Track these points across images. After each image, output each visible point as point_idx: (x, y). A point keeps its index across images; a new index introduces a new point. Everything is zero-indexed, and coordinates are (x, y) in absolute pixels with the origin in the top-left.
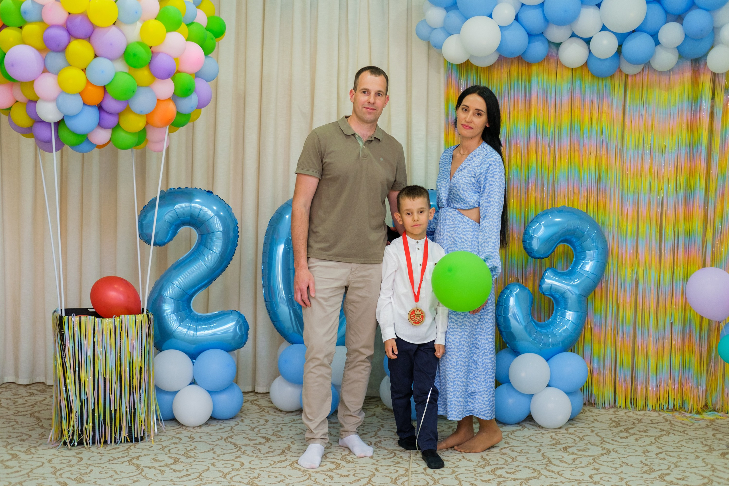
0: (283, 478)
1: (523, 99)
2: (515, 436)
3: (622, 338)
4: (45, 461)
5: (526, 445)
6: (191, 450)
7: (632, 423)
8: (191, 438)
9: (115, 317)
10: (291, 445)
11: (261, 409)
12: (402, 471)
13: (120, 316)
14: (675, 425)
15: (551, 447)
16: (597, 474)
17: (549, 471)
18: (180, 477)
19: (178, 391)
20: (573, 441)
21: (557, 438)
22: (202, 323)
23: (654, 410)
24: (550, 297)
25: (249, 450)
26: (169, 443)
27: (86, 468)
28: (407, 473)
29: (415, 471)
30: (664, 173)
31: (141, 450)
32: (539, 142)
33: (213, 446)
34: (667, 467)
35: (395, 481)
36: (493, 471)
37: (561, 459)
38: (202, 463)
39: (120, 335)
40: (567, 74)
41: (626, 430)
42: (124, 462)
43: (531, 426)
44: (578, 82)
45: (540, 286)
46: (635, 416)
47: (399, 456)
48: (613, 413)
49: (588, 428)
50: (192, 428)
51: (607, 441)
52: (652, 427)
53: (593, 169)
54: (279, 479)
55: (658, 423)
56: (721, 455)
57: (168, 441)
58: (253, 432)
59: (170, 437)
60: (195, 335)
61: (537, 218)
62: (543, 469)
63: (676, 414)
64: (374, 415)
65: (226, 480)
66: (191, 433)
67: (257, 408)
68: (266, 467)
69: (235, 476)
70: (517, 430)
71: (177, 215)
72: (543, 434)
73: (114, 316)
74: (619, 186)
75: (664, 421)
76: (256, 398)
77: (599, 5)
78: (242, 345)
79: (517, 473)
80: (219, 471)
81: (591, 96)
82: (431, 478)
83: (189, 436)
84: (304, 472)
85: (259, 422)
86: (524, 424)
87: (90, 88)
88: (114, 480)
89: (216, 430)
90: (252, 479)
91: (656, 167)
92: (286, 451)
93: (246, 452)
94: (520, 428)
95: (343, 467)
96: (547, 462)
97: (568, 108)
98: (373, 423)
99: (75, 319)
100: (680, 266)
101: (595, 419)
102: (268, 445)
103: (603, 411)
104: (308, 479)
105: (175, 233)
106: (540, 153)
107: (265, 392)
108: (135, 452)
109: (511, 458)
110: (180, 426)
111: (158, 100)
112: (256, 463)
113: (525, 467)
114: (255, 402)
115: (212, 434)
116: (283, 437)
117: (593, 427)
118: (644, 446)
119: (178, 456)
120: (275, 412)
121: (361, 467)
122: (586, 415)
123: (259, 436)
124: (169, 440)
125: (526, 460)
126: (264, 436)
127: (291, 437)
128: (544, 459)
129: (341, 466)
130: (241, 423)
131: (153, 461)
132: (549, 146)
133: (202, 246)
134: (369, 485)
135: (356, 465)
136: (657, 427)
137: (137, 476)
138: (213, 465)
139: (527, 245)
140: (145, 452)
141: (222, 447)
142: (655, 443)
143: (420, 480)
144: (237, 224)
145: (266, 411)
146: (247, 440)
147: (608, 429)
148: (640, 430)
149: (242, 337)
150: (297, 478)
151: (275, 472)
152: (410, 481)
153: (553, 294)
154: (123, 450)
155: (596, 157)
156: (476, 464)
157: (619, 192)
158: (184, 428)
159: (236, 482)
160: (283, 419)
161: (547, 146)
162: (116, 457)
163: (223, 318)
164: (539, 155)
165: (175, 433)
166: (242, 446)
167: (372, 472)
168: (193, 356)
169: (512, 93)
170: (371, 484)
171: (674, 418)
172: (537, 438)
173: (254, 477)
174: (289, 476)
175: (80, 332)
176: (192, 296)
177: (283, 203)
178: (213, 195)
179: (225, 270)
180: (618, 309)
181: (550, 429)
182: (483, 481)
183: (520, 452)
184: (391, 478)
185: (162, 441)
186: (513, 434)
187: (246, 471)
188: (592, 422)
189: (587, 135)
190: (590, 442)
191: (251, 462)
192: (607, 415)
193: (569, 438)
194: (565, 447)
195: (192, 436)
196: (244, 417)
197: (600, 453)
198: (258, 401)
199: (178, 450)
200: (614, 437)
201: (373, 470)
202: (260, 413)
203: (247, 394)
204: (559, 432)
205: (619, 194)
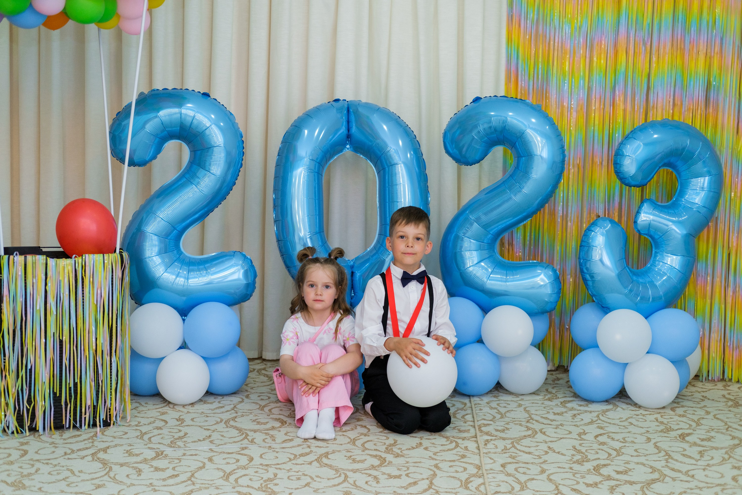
0: (309, 480)
2: (609, 418)
5: (627, 430)
6: (180, 438)
8: (180, 420)
9: (76, 257)
12: (472, 470)
13: (82, 256)
15: (662, 434)
17: (673, 470)
19: (163, 358)
20: (688, 426)
21: (665, 421)
22: (196, 269)
24: (646, 237)
25: (259, 437)
26: (150, 427)
28: (480, 472)
31: (111, 439)
32: (631, 38)
33: (210, 431)
35: (466, 484)
36: (597, 469)
37: (684, 453)
38: (194, 457)
39: (83, 282)
42: (86, 456)
43: (625, 405)
45: (635, 222)
47: (463, 446)
48: (723, 388)
49: (700, 408)
50: (182, 406)
51: (734, 427)
53: (701, 73)
54: (303, 482)
57: (148, 424)
58: (263, 412)
59: (152, 420)
60: (186, 284)
61: (634, 133)
62: (663, 467)
65: (229, 484)
66: (181, 414)
68: (284, 463)
69: (241, 477)
70: (608, 410)
71: (162, 124)
72: (644, 415)
73: (74, 256)
74: (735, 95)
76: (264, 366)
78: (248, 298)
79: (630, 473)
80: (218, 469)
82: (515, 480)
83: (177, 417)
84: (336, 470)
86: (614, 402)
89: (214, 409)
90: (265, 481)
93: (255, 440)
94: (610, 407)
95: (390, 463)
96: (664, 456)
99: (19, 259)
101: (703, 396)
102: (284, 430)
103: (709, 385)
104: (344, 481)
105: (159, 150)
106: (631, 52)
107: (275, 359)
108: (103, 441)
109: (614, 450)
110: (165, 404)
112: (269, 457)
113: (638, 463)
114: (263, 372)
115: (208, 415)
117: (705, 406)
119: (162, 448)
121: (415, 463)
122: (690, 390)
123: (271, 418)
124: (150, 423)
125: (635, 454)
126: (278, 418)
128: (660, 452)
129: (387, 462)
130: (246, 400)
131: (127, 455)
132: (645, 44)
133: (195, 167)
134: (431, 490)
135: (407, 460)
137: (102, 479)
138: (210, 460)
139: (620, 169)
140: (117, 441)
141: (222, 434)
143: (501, 484)
144: (242, 137)
146: (255, 423)
147: (727, 409)
149: (248, 285)
150: (328, 479)
151: (297, 470)
152: (487, 485)
153: (652, 233)
154: (86, 438)
155: (706, 57)
156: (570, 458)
157: (735, 103)
158: (171, 406)
159: (243, 486)
161: (641, 43)
162: (75, 449)
163: (222, 262)
164: (630, 54)
165: (159, 414)
166: (249, 433)
167: (431, 470)
168: (184, 312)
170: (434, 489)
172: (637, 420)
173: (269, 478)
174: (317, 476)
175: (25, 277)
176: (182, 232)
177: (301, 114)
178: (210, 98)
179: (225, 199)
180: (729, 254)
181: (652, 409)
182: (588, 485)
183: (622, 441)
184: (459, 479)
185: (140, 424)
186: (604, 415)
187: (256, 470)
188: (702, 400)
189: (696, 28)
190: (710, 427)
191: (263, 456)
192: (716, 390)
193: (680, 421)
194: (681, 434)
195: (181, 417)
196: (249, 392)
197: (732, 444)
198: (267, 371)
199: (162, 438)
200: (739, 420)
201: (433, 468)
202: (270, 386)
203: (253, 361)
204: (664, 413)
205: (735, 105)
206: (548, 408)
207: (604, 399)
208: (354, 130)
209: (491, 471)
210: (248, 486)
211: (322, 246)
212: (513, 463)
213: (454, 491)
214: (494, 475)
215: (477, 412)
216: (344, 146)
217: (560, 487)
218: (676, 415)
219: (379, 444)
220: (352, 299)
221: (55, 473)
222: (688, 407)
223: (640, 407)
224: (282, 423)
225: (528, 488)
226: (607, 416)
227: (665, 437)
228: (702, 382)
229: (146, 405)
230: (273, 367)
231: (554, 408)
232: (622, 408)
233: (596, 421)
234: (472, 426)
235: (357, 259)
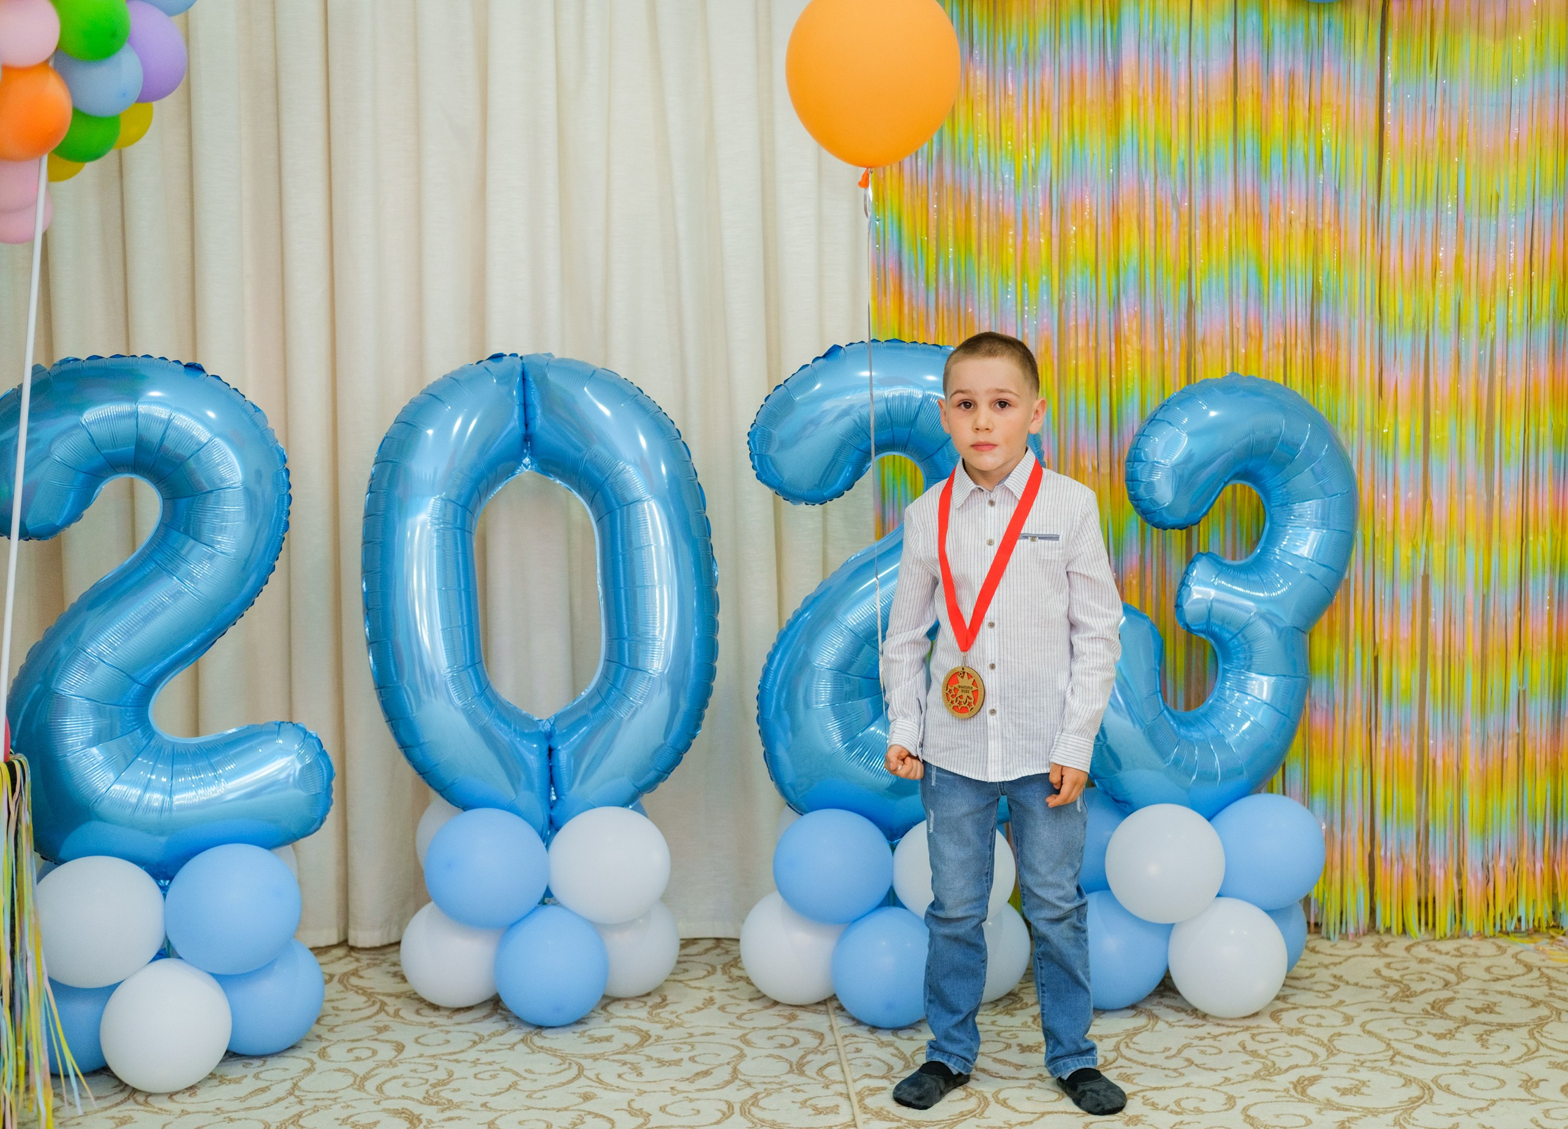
1: (1096, 67)
2: (1141, 1052)
3: (1389, 740)
5: (1182, 1080)
7: (1443, 983)
11: (374, 1003)
14: (1558, 982)
15: (1258, 1084)
20: (1310, 1058)
21: (1262, 1049)
22: (188, 767)
23: (1481, 935)
24: (1204, 636)
30: (1495, 274)
32: (1147, 193)
41: (1437, 1009)
43: (1174, 1012)
45: (1178, 606)
46: (1439, 959)
48: (1373, 951)
49: (1332, 1007)
51: (1407, 1053)
52: (1501, 993)
53: (1299, 265)
55: (1510, 977)
58: (363, 1095)
60: (166, 805)
61: (1166, 411)
63: (1543, 943)
64: (711, 1001)
66: (165, 1118)
67: (359, 1000)
70: (1137, 1031)
71: (92, 440)
72: (1215, 1037)
74: (1372, 313)
75: (1521, 969)
76: (353, 966)
78: (316, 826)
81: (1290, 56)
85: (374, 1052)
86: (1148, 1007)
89: (247, 1097)
91: (1474, 257)
94: (1141, 1021)
97: (1226, 92)
98: (716, 1030)
100: (1545, 533)
101: (1335, 977)
103: (1345, 948)
105: (86, 498)
106: (1149, 223)
107: (378, 945)
114: (354, 981)
115: (233, 1115)
116: (458, 1106)
117: (1341, 1002)
118: (1513, 1063)
120: (418, 1012)
122: (1307, 963)
123: (384, 1110)
126: (399, 1107)
130: (320, 1064)
132: (1176, 205)
133: (175, 534)
136: (1514, 990)
139: (1141, 491)
142: (1537, 1050)
144: (286, 461)
145: (391, 1010)
147: (1387, 1007)
148: (1473, 1004)
153: (1216, 629)
155: (1306, 234)
157: (1372, 330)
161: (1170, 204)
163: (251, 749)
164: (1147, 230)
168: (164, 870)
169: (1064, 53)
171: (1543, 957)
172: (1203, 1052)
176: (150, 689)
177: (415, 393)
178: (204, 375)
179: (253, 604)
180: (1376, 659)
181: (1230, 1019)
183: (1176, 1108)
186: (1131, 1045)
188: (1333, 985)
189: (1281, 171)
190: (1357, 1058)
192: (1362, 959)
193: (1292, 1046)
194: (1298, 1081)
196: (327, 1040)
197: (1406, 1099)
198: (361, 977)
200: (1415, 1034)
202: (374, 1019)
203: (326, 953)
204: (1258, 1027)
205: (1372, 336)
206: (1007, 1035)
207: (1128, 1004)
208: (539, 421)
211: (481, 695)
215: (850, 1056)
216: (518, 460)
218: (1282, 1030)
220: (551, 808)
222: (1307, 1007)
223: (1205, 1016)
224: (411, 1122)
226: (1136, 1047)
227: (1264, 1090)
228: (1329, 939)
230: (375, 965)
231: (1021, 1034)
232: (1167, 1022)
233: (1114, 1061)
234: (841, 1094)
235: (558, 718)
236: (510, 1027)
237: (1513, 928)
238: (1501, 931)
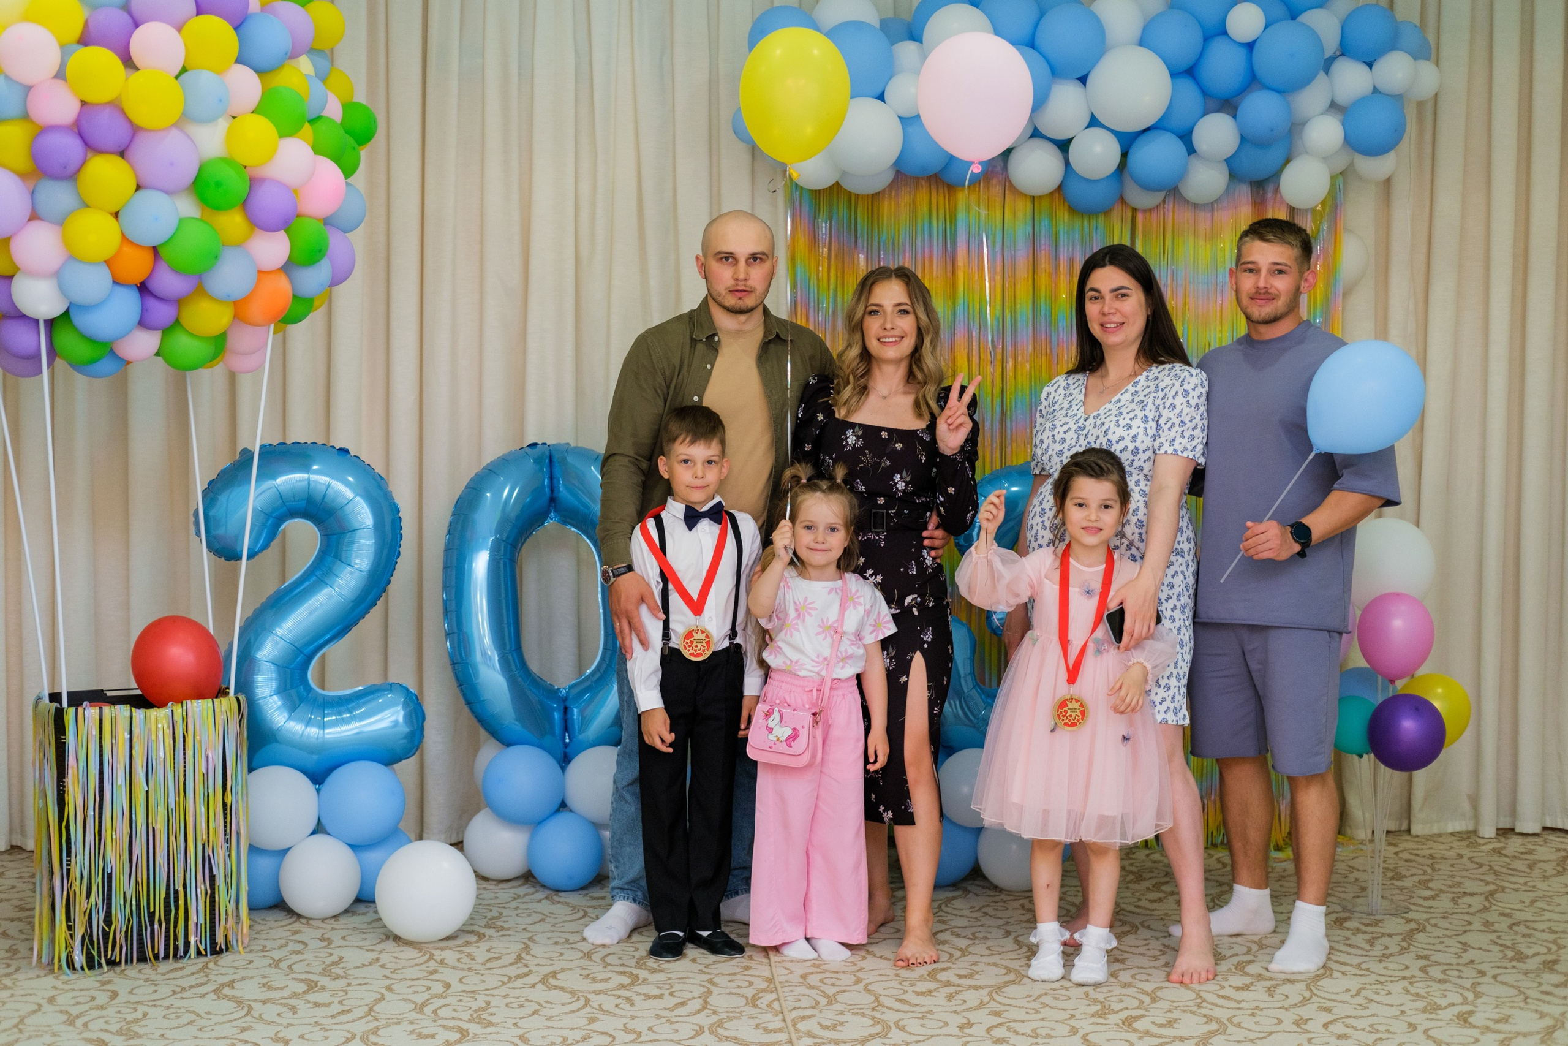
0: (536, 1007)
1: (940, 254)
4: (43, 1002)
5: (979, 923)
6: (334, 964)
8: (326, 940)
9: (174, 705)
10: (529, 943)
12: (760, 984)
13: (182, 703)
16: (1124, 970)
18: (333, 1017)
19: (288, 850)
22: (334, 712)
26: (284, 952)
27: (132, 1010)
28: (772, 985)
29: (787, 982)
31: (232, 970)
32: (974, 339)
33: (375, 953)
34: (1245, 949)
35: (753, 1002)
36: (932, 974)
38: (364, 987)
39: (184, 741)
40: (1023, 208)
42: (207, 993)
43: (979, 888)
44: (1045, 223)
50: (321, 921)
54: (529, 1010)
56: (1335, 923)
57: (279, 948)
59: (283, 941)
60: (319, 736)
66: (322, 931)
68: (495, 988)
69: (440, 1008)
70: (954, 898)
71: (281, 497)
72: (1005, 902)
73: (170, 704)
75: (1220, 866)
77: (1083, 80)
78: (413, 752)
79: (977, 976)
80: (404, 1000)
81: (1071, 249)
83: (319, 936)
84: (571, 993)
86: (964, 885)
87: (127, 249)
88: (200, 1030)
90: (475, 1011)
92: (524, 955)
93: (445, 961)
94: (959, 893)
95: (645, 980)
97: (1028, 273)
99: (91, 712)
102: (483, 946)
104: (585, 1005)
105: (273, 534)
108: (221, 974)
110: (294, 919)
111: (259, 272)
112: (473, 982)
113: (989, 964)
116: (508, 929)
119: (313, 978)
124: (282, 946)
125: (988, 952)
127: (525, 929)
128: (1021, 948)
129: (641, 980)
131: (265, 989)
132: (994, 347)
133: (329, 558)
135: (669, 975)
137: (243, 1020)
138: (389, 988)
140: (242, 973)
141: (394, 955)
144: (399, 512)
149: (411, 734)
150: (563, 1005)
151: (517, 996)
152: (782, 1001)
158: (304, 921)
160: (497, 895)
161: (989, 346)
162: (185, 985)
163: (374, 699)
165: (289, 933)
167: (703, 986)
168: (318, 777)
169: (919, 243)
170: (710, 1009)
172: (996, 910)
173: (479, 1008)
174: (547, 1002)
175: (101, 738)
176: (310, 658)
178: (349, 456)
181: (1018, 892)
182: (918, 994)
183: (971, 936)
184: (743, 996)
185: (267, 949)
186: (949, 904)
187: (459, 998)
191: (463, 980)
195: (326, 936)
199: (308, 965)
201: (706, 984)
208: (560, 488)
209: (787, 984)
210: (453, 1018)
212: (817, 973)
213: (737, 1010)
214: (791, 988)
216: (546, 514)
217: (882, 999)
219: (625, 957)
220: (566, 747)
221: (173, 1016)
223: (1000, 891)
225: (838, 1002)
226: (952, 906)
229: (264, 922)
232: (974, 894)
235: (571, 687)
236: (537, 891)
237: (1219, 841)
238: (1212, 844)
